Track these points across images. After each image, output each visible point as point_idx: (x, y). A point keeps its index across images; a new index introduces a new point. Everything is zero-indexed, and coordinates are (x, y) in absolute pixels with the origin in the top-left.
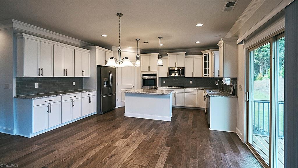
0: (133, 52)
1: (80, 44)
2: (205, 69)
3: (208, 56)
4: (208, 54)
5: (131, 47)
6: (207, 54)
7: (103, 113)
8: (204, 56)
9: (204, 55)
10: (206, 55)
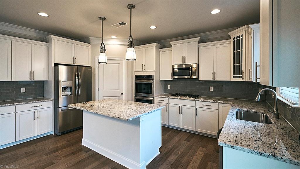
0: (120, 45)
1: (35, 36)
2: (235, 65)
3: (242, 39)
4: (242, 36)
5: (116, 37)
6: (239, 37)
7: (62, 134)
8: (234, 41)
9: (234, 38)
10: (237, 38)
